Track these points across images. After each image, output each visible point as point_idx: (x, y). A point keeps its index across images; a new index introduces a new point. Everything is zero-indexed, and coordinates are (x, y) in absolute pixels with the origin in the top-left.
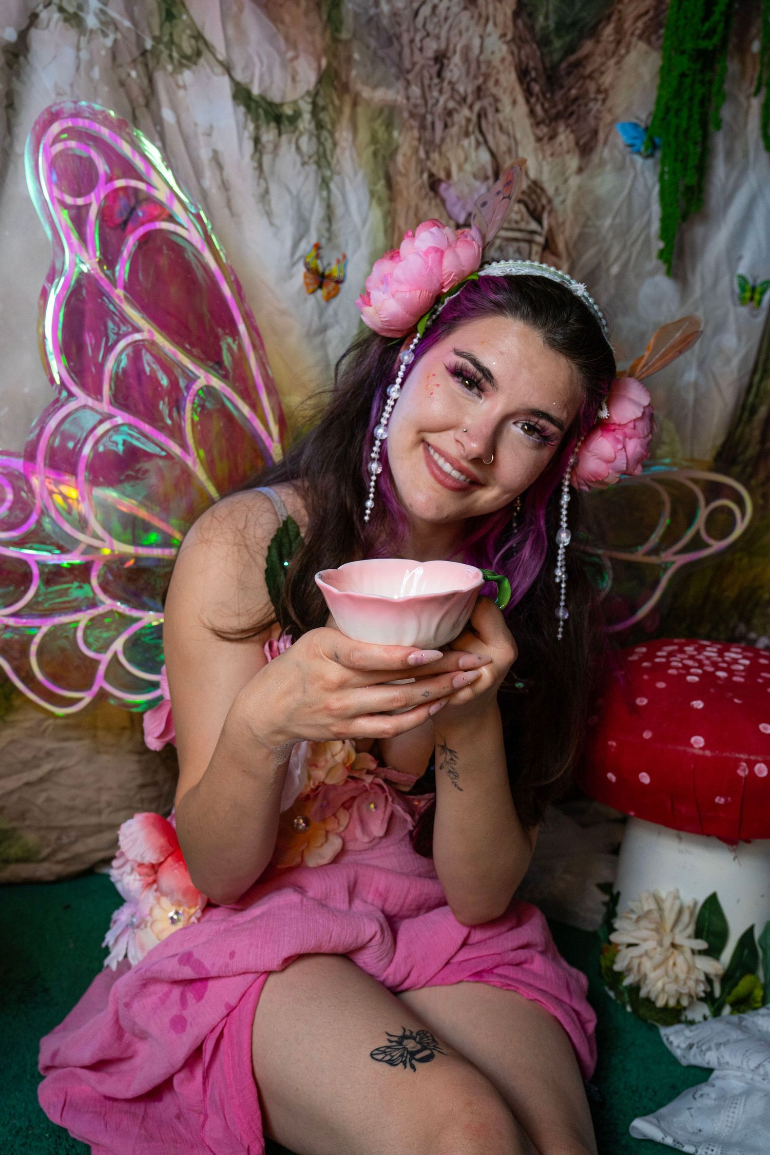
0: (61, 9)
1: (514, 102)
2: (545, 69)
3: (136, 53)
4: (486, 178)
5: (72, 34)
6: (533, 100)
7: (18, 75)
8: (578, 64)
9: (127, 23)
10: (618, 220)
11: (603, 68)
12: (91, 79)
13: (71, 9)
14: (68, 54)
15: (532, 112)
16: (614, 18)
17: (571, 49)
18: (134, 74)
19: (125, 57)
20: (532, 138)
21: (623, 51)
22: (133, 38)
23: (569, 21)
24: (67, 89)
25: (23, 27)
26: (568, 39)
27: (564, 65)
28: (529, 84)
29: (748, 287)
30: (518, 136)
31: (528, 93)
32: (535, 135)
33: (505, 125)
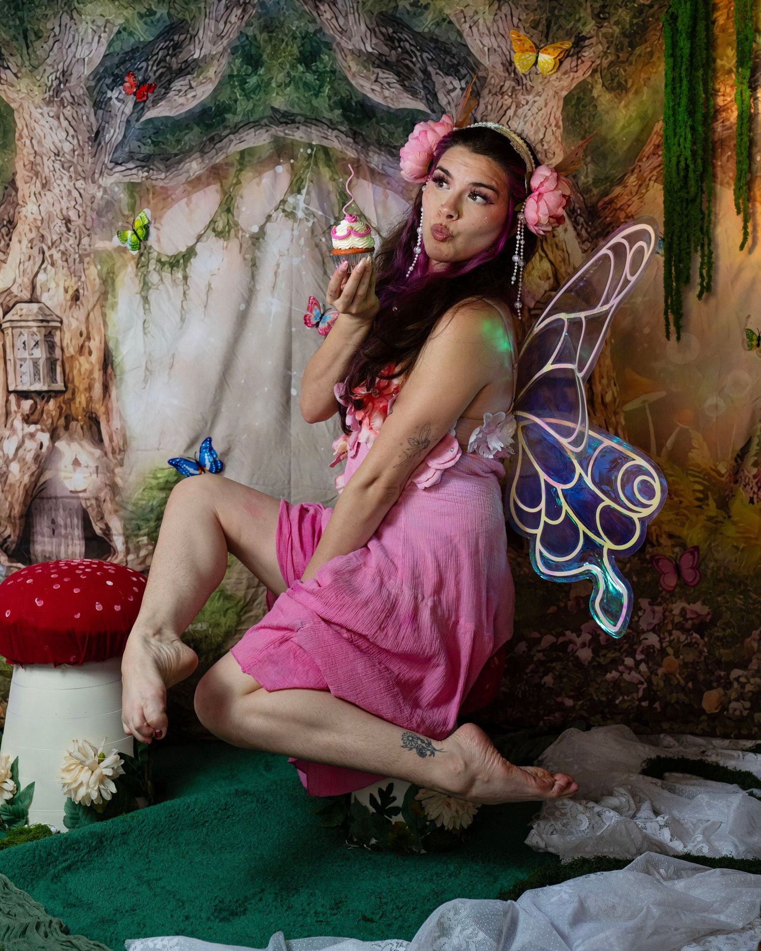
0: (284, 211)
1: (566, 230)
2: (587, 207)
3: (325, 228)
4: (549, 278)
5: (290, 222)
6: (579, 227)
7: (259, 249)
8: (611, 201)
9: (320, 213)
10: (647, 298)
11: (629, 203)
12: (299, 245)
13: (289, 210)
14: (287, 234)
15: (579, 235)
16: (636, 171)
17: (606, 194)
18: (324, 240)
19: (319, 231)
20: (580, 251)
21: (644, 191)
22: (324, 220)
23: (602, 177)
24: (286, 253)
25: (262, 223)
26: (602, 188)
27: (600, 204)
28: (575, 218)
29: (755, 337)
30: (570, 251)
31: (575, 224)
32: (581, 248)
33: (560, 244)
